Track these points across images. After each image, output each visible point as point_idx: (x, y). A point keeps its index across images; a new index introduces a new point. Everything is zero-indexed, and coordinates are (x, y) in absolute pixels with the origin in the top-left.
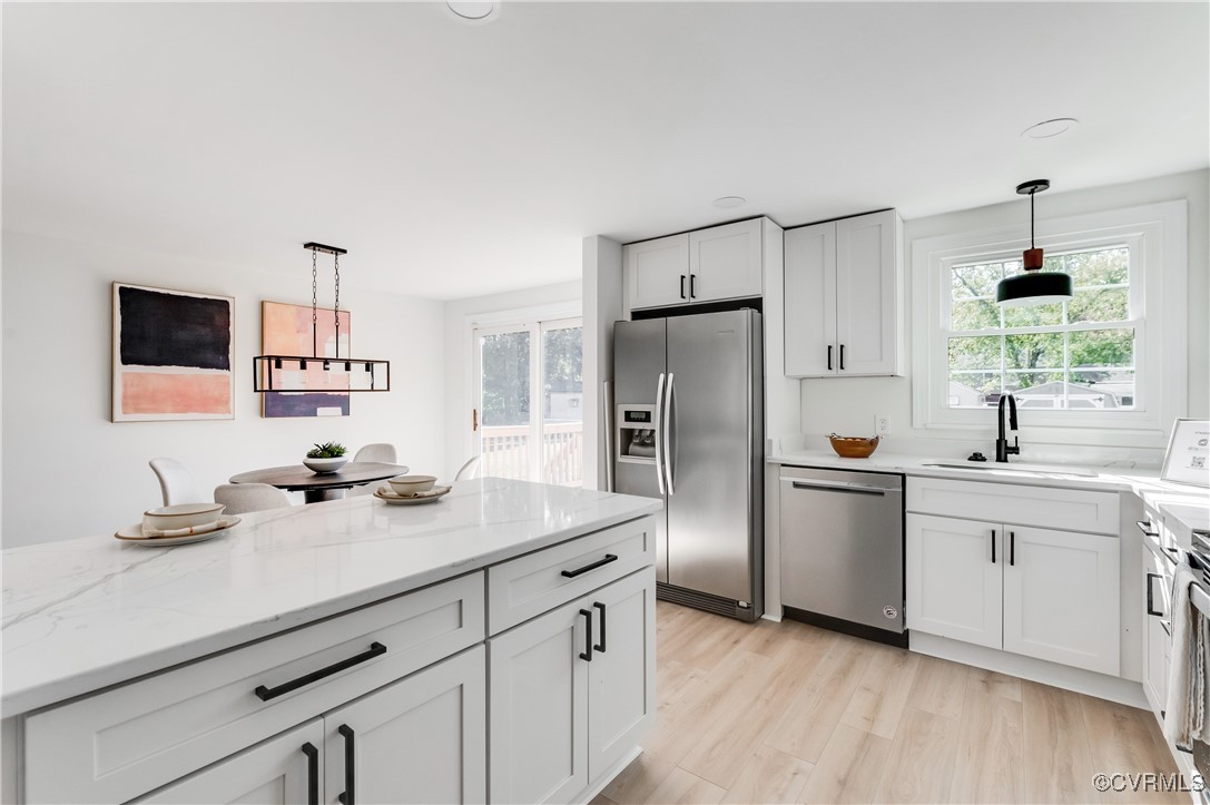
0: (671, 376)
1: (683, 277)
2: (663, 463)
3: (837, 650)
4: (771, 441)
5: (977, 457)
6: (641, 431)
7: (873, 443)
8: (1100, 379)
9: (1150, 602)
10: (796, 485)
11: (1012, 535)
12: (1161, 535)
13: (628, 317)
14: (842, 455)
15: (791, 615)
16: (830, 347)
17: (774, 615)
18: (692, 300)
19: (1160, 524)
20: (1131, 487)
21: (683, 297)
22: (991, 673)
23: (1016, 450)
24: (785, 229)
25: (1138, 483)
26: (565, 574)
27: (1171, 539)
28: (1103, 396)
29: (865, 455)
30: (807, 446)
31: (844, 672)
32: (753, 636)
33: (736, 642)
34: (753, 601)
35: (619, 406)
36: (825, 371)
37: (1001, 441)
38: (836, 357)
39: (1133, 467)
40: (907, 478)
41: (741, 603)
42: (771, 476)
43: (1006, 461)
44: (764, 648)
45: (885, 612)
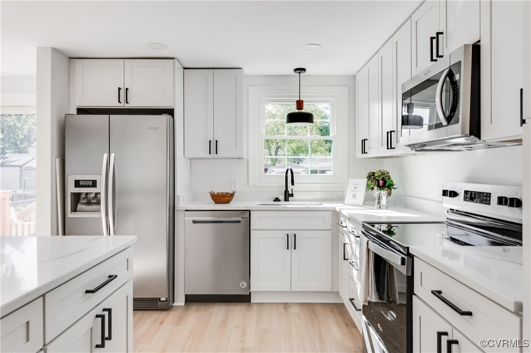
0: (112, 156)
1: (119, 89)
2: (107, 215)
3: (218, 311)
4: (179, 196)
5: (277, 200)
6: (87, 194)
7: (232, 195)
8: (302, 161)
9: (344, 255)
10: (194, 222)
11: (295, 235)
12: (348, 227)
13: (75, 112)
14: (216, 203)
15: (191, 299)
16: (210, 141)
17: (180, 301)
18: (126, 105)
19: (347, 222)
20: (335, 208)
21: (119, 102)
22: (286, 303)
23: (292, 195)
24: (184, 68)
25: (338, 206)
26: (87, 292)
27: (352, 227)
28: (305, 169)
29: (228, 202)
30: (194, 199)
31: (224, 322)
32: (170, 317)
33: (161, 323)
34: (169, 297)
35: (69, 176)
36: (207, 155)
37: (286, 191)
38: (213, 147)
39: (332, 200)
40: (251, 212)
41: (162, 299)
42: (180, 218)
43: (288, 201)
44: (179, 321)
45: (241, 285)
